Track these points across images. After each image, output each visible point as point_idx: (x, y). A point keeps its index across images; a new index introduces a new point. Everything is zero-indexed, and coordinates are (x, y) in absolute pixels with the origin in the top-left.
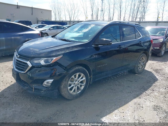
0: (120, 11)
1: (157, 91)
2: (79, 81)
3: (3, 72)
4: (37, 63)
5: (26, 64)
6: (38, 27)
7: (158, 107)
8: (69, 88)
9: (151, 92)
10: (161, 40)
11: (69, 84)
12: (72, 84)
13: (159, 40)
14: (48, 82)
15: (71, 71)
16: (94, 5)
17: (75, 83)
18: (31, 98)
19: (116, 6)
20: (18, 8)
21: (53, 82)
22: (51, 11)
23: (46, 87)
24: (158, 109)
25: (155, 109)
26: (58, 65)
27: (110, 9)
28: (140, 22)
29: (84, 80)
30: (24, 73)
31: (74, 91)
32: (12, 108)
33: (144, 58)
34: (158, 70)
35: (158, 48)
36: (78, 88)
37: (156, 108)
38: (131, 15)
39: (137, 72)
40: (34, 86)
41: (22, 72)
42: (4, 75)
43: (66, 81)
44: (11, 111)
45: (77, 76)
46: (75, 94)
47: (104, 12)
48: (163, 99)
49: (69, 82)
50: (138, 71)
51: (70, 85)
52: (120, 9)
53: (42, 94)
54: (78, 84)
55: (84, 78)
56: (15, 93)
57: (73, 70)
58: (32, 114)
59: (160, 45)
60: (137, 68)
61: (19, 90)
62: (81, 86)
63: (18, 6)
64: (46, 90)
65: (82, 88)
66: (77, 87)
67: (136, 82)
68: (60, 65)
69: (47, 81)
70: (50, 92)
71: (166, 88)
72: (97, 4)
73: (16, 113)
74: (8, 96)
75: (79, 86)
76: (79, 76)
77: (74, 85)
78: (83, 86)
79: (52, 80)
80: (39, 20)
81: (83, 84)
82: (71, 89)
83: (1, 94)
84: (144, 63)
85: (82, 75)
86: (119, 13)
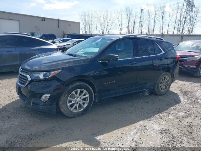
0: (163, 22)
1: (174, 114)
2: (81, 98)
3: (13, 88)
4: (36, 77)
5: (26, 77)
6: (62, 41)
7: (166, 131)
8: (69, 104)
9: (166, 115)
10: (198, 57)
11: (69, 100)
12: (73, 100)
13: (196, 58)
14: (46, 97)
15: (71, 87)
16: (131, 16)
17: (76, 100)
18: (32, 113)
19: (157, 16)
20: (43, 20)
21: (50, 97)
22: (79, 23)
23: (44, 102)
24: (166, 132)
25: (161, 133)
26: (56, 79)
27: (150, 20)
28: (183, 36)
29: (87, 97)
30: (24, 87)
31: (76, 108)
32: (11, 121)
33: (167, 77)
34: (187, 92)
35: (194, 66)
36: (80, 106)
37: (163, 132)
38: (177, 27)
39: (158, 93)
40: (33, 100)
41: (23, 86)
42: (13, 90)
43: (64, 96)
44: (8, 124)
45: (79, 92)
46: (76, 111)
47: (142, 24)
48: (177, 123)
49: (69, 98)
50: (159, 91)
51: (70, 102)
52: (163, 19)
53: (40, 108)
54: (80, 101)
55: (87, 95)
56: (18, 108)
57: (73, 86)
58: (28, 128)
59: (196, 64)
60: (158, 88)
61: (23, 105)
62: (84, 104)
63: (43, 18)
64: (44, 104)
65: (86, 106)
66: (78, 104)
67: (153, 104)
68: (58, 80)
69: (45, 95)
70: (48, 107)
71: (186, 112)
72: (134, 14)
73: (13, 126)
74: (10, 110)
75: (81, 103)
76: (81, 92)
77: (75, 102)
78: (87, 103)
79: (49, 95)
80: (66, 33)
81: (86, 102)
82: (72, 106)
83: (4, 108)
84: (168, 83)
85: (85, 91)
86: (161, 25)
